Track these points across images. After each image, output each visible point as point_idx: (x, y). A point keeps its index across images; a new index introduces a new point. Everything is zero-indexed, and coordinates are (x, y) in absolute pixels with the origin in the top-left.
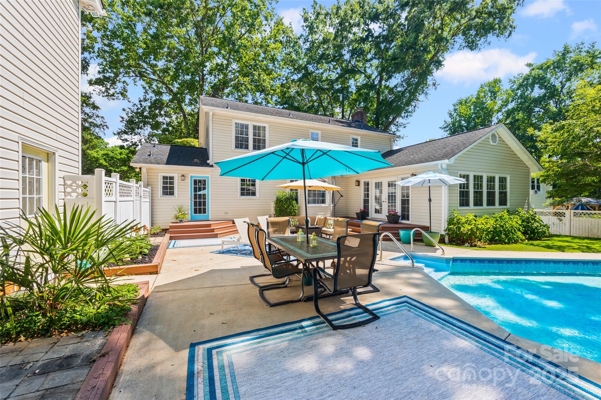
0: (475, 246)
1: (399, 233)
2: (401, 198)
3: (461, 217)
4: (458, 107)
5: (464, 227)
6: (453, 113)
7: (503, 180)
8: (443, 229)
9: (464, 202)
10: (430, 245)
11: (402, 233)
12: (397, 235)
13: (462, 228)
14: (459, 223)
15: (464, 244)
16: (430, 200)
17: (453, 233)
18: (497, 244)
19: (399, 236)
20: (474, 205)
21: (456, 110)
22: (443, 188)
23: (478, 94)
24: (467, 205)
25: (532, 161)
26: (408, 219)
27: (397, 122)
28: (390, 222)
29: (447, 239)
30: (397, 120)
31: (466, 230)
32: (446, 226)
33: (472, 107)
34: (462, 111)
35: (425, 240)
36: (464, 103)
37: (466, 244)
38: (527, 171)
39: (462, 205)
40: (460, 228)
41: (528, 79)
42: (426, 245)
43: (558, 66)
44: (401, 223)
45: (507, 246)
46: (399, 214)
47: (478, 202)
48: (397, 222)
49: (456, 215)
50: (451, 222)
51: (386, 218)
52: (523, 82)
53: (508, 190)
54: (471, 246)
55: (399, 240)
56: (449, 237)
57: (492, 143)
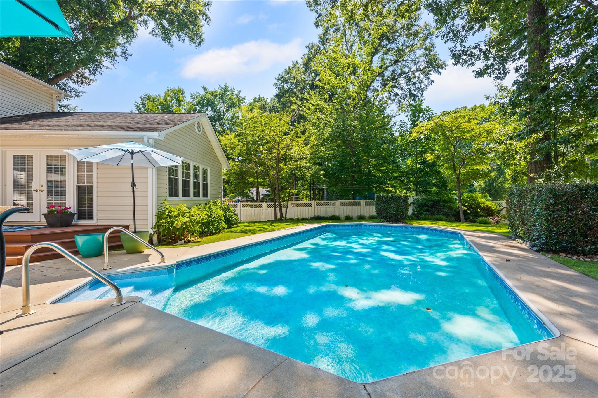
0: (189, 242)
1: (74, 242)
2: (76, 184)
3: (172, 210)
4: (146, 102)
5: (177, 221)
6: (141, 106)
7: (205, 172)
8: (150, 226)
9: (173, 192)
10: (136, 251)
11: (80, 240)
12: (71, 246)
13: (176, 222)
14: (171, 217)
15: (177, 242)
16: (133, 185)
17: (164, 230)
18: (207, 236)
19: (75, 247)
20: (183, 196)
21: (144, 104)
22: (150, 171)
23: (165, 96)
24: (176, 195)
25: (224, 158)
26: (91, 217)
27: (65, 85)
28: (51, 225)
29: (155, 239)
30: (64, 81)
31: (180, 223)
32: (155, 221)
33: (160, 107)
34: (150, 108)
35: (126, 245)
36: (151, 99)
37: (179, 242)
38: (220, 167)
39: (171, 195)
40: (172, 223)
41: (204, 99)
42: (128, 253)
43: (222, 97)
44: (76, 225)
45: (215, 236)
46: (73, 209)
47: (186, 194)
48: (68, 224)
49: (167, 207)
50: (160, 216)
51: (43, 219)
52: (201, 100)
53: (209, 182)
54: (185, 243)
55: (76, 253)
56: (158, 236)
57: (197, 132)
